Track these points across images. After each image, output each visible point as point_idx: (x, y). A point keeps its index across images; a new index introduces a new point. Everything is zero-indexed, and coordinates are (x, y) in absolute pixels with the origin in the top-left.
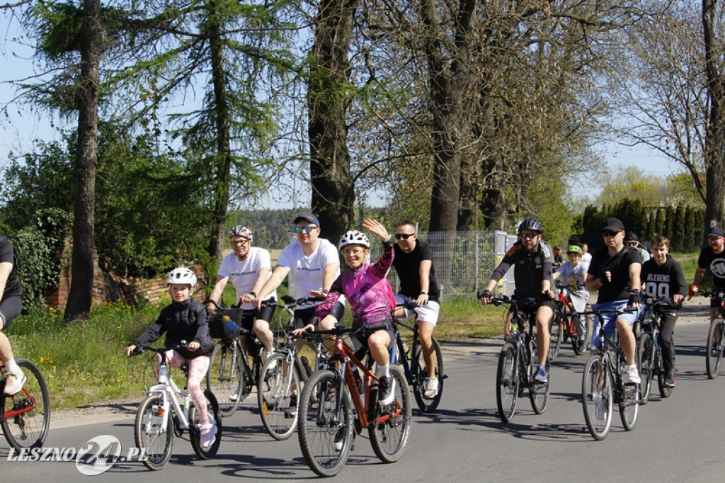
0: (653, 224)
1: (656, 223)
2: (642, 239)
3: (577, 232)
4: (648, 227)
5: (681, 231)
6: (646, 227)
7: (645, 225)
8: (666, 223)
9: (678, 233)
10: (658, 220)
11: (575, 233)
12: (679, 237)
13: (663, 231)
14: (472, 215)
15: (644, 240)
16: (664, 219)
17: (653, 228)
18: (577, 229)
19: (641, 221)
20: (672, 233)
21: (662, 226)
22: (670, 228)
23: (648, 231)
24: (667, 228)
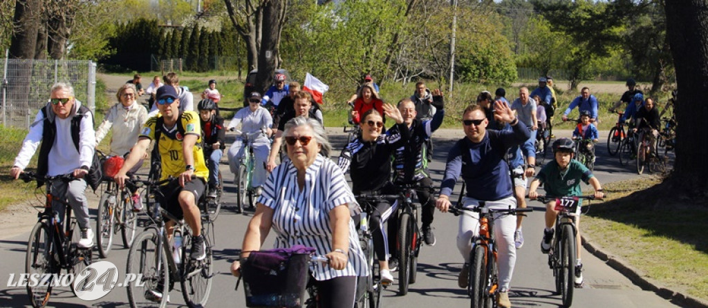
0: (169, 43)
1: (172, 43)
2: (159, 57)
3: (111, 52)
4: (165, 46)
5: (195, 51)
6: (162, 46)
7: (162, 44)
8: (182, 42)
9: (193, 53)
10: (174, 40)
11: (108, 53)
12: (194, 56)
13: (179, 50)
14: (42, 39)
15: (160, 60)
16: (180, 39)
17: (169, 48)
18: (110, 49)
19: (159, 41)
20: (187, 52)
21: (177, 46)
22: (185, 48)
23: (164, 50)
24: (182, 48)
